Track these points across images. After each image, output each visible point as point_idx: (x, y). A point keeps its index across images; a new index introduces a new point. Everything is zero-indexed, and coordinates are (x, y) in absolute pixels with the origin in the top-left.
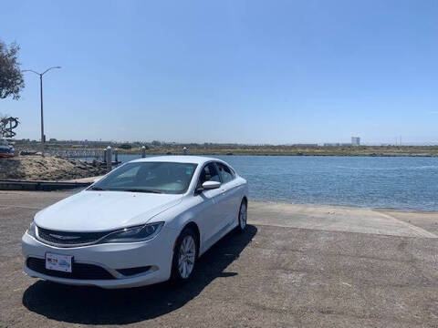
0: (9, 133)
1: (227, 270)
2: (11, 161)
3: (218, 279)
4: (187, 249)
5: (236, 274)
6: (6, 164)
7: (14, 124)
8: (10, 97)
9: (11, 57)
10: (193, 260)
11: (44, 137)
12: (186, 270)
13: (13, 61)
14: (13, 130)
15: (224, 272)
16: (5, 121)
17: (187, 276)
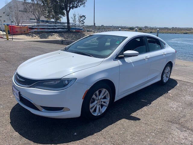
0: (82, 22)
2: (82, 34)
4: (101, 97)
6: (80, 35)
7: (84, 18)
8: (82, 6)
10: (107, 104)
11: (95, 24)
12: (99, 111)
14: (84, 21)
15: (131, 115)
16: (81, 17)
17: (99, 114)
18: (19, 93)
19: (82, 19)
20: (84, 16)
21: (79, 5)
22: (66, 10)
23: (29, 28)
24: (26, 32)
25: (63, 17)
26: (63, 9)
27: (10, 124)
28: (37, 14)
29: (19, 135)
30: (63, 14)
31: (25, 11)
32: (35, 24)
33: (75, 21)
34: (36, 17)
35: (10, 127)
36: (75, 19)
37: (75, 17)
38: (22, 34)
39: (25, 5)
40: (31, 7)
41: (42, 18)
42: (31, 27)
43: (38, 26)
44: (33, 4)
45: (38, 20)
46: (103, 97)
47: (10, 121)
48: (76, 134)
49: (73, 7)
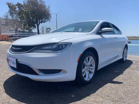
1: (115, 80)
3: (109, 84)
4: (89, 64)
5: (122, 83)
7: (50, 30)
8: (48, 21)
9: (48, 9)
10: (93, 71)
12: (88, 76)
13: (49, 10)
15: (113, 80)
16: (47, 29)
17: (88, 80)
18: (17, 60)
19: (48, 30)
20: (49, 28)
21: (46, 20)
22: (37, 24)
23: (9, 37)
24: (7, 39)
25: (35, 29)
26: (35, 23)
27: (5, 93)
28: (16, 26)
29: (17, 101)
30: (35, 27)
31: (7, 24)
32: (14, 34)
33: (43, 32)
34: (14, 29)
35: (5, 95)
36: (43, 30)
37: (43, 29)
38: (3, 41)
39: (7, 20)
40: (11, 21)
41: (19, 29)
42: (10, 36)
43: (16, 35)
44: (13, 20)
45: (16, 31)
46: (90, 64)
47: (5, 91)
48: (73, 96)
49: (42, 22)
